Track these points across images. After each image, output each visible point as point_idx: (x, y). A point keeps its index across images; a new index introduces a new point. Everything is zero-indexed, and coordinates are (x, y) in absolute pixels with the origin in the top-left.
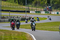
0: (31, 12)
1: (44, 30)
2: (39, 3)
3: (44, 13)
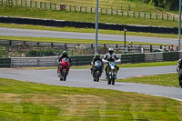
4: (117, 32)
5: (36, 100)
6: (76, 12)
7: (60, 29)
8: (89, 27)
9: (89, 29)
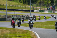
0: (35, 11)
1: (48, 28)
2: (43, 2)
3: (48, 12)
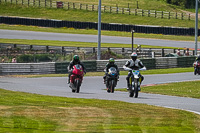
4: (123, 33)
5: (29, 113)
6: (75, 10)
7: (56, 30)
8: (91, 28)
9: (90, 30)
